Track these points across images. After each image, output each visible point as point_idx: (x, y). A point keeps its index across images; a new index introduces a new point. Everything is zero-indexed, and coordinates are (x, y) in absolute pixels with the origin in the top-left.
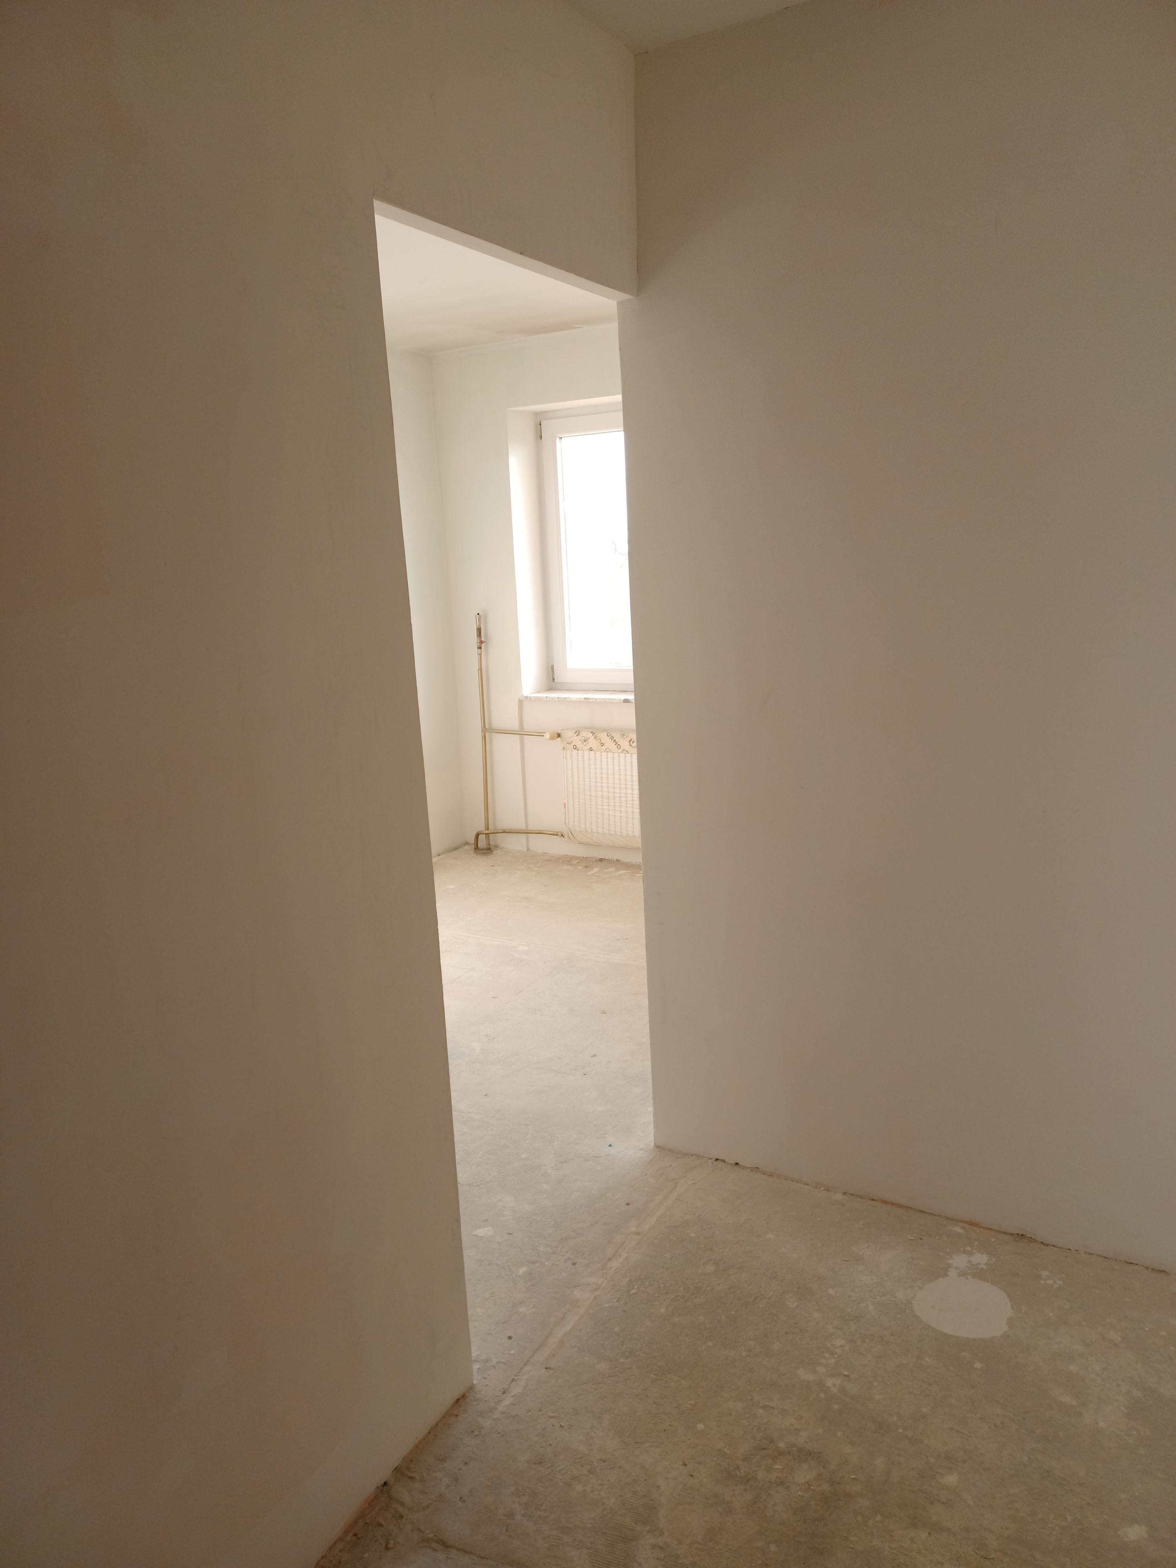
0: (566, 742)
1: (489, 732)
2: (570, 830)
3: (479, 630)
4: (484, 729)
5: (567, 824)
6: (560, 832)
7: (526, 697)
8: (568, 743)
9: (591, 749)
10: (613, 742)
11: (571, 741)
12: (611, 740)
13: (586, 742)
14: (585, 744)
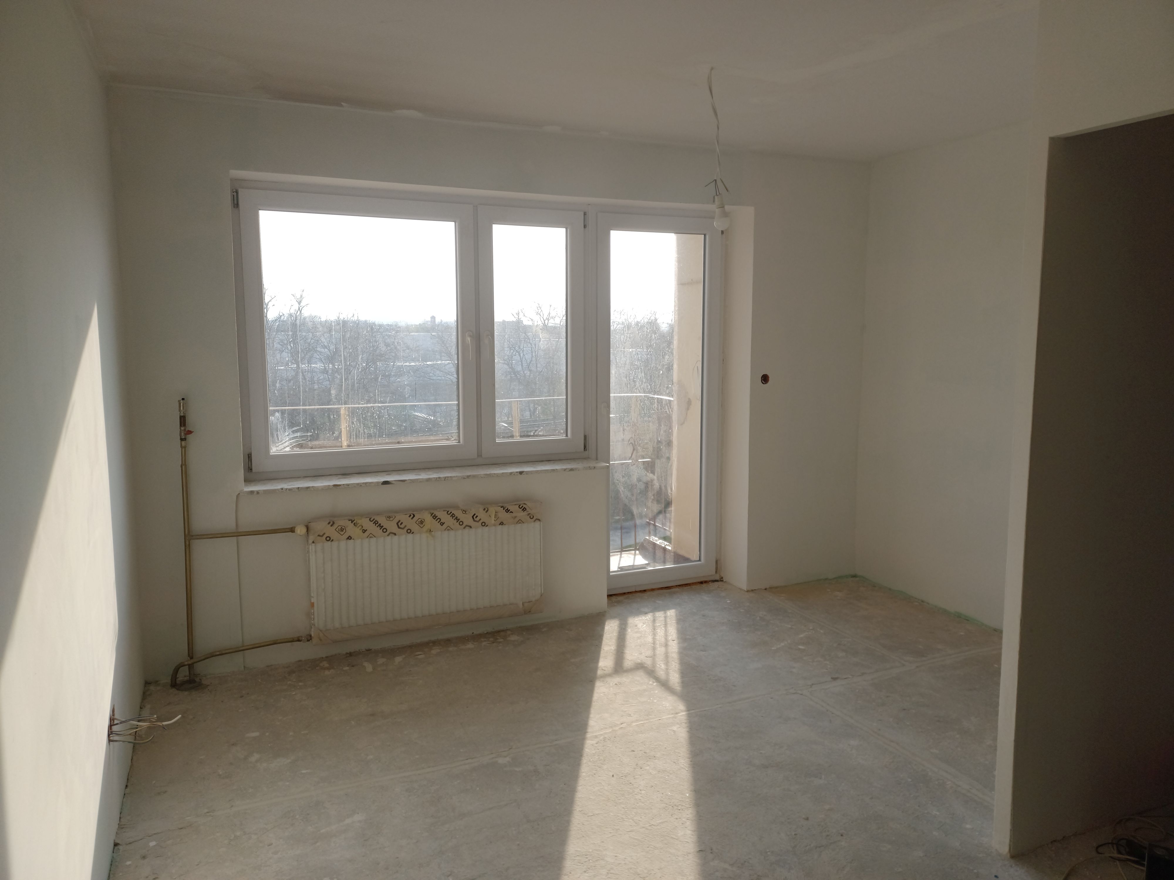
0: (317, 535)
1: (195, 539)
2: (321, 631)
3: (183, 418)
4: (189, 538)
5: (316, 625)
6: (306, 635)
8: (319, 536)
9: (350, 538)
10: (377, 527)
11: (323, 533)
12: (375, 525)
13: (343, 531)
14: (342, 533)
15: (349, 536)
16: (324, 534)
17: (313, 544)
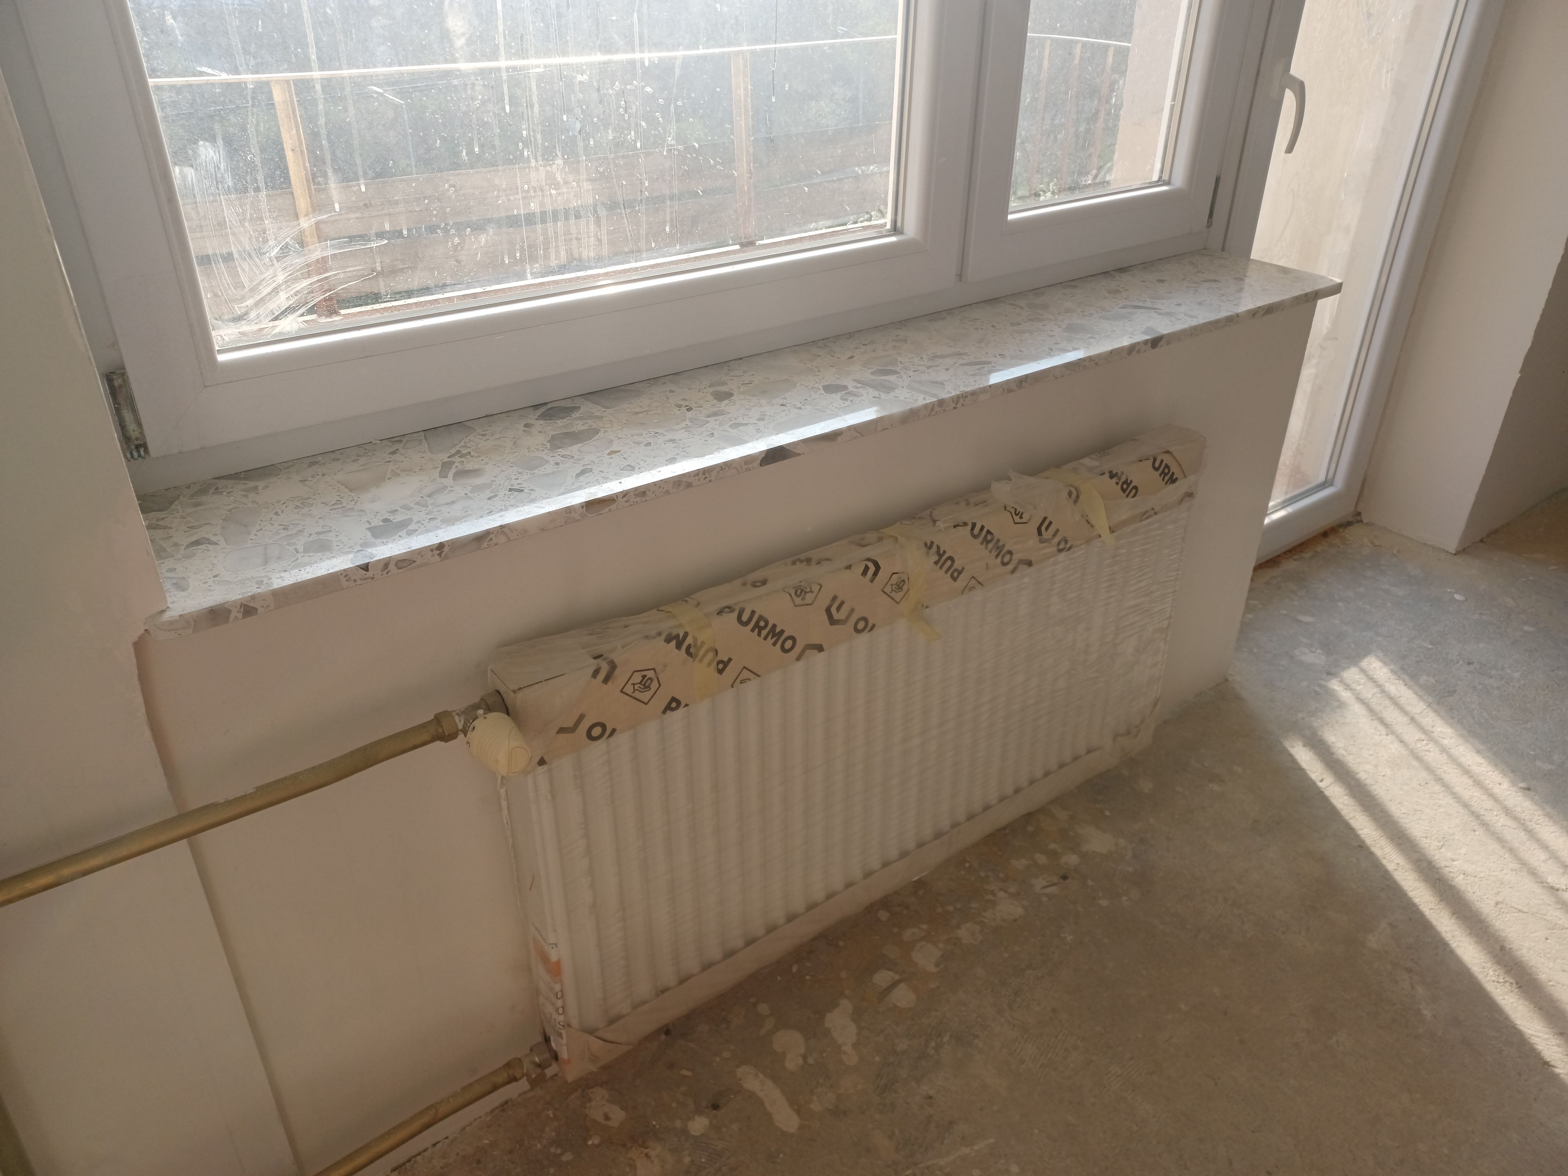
8: (562, 730)
9: (674, 705)
10: (765, 638)
11: (576, 717)
12: (759, 634)
13: (649, 687)
14: (645, 696)
15: (674, 699)
16: (582, 717)
17: (542, 769)
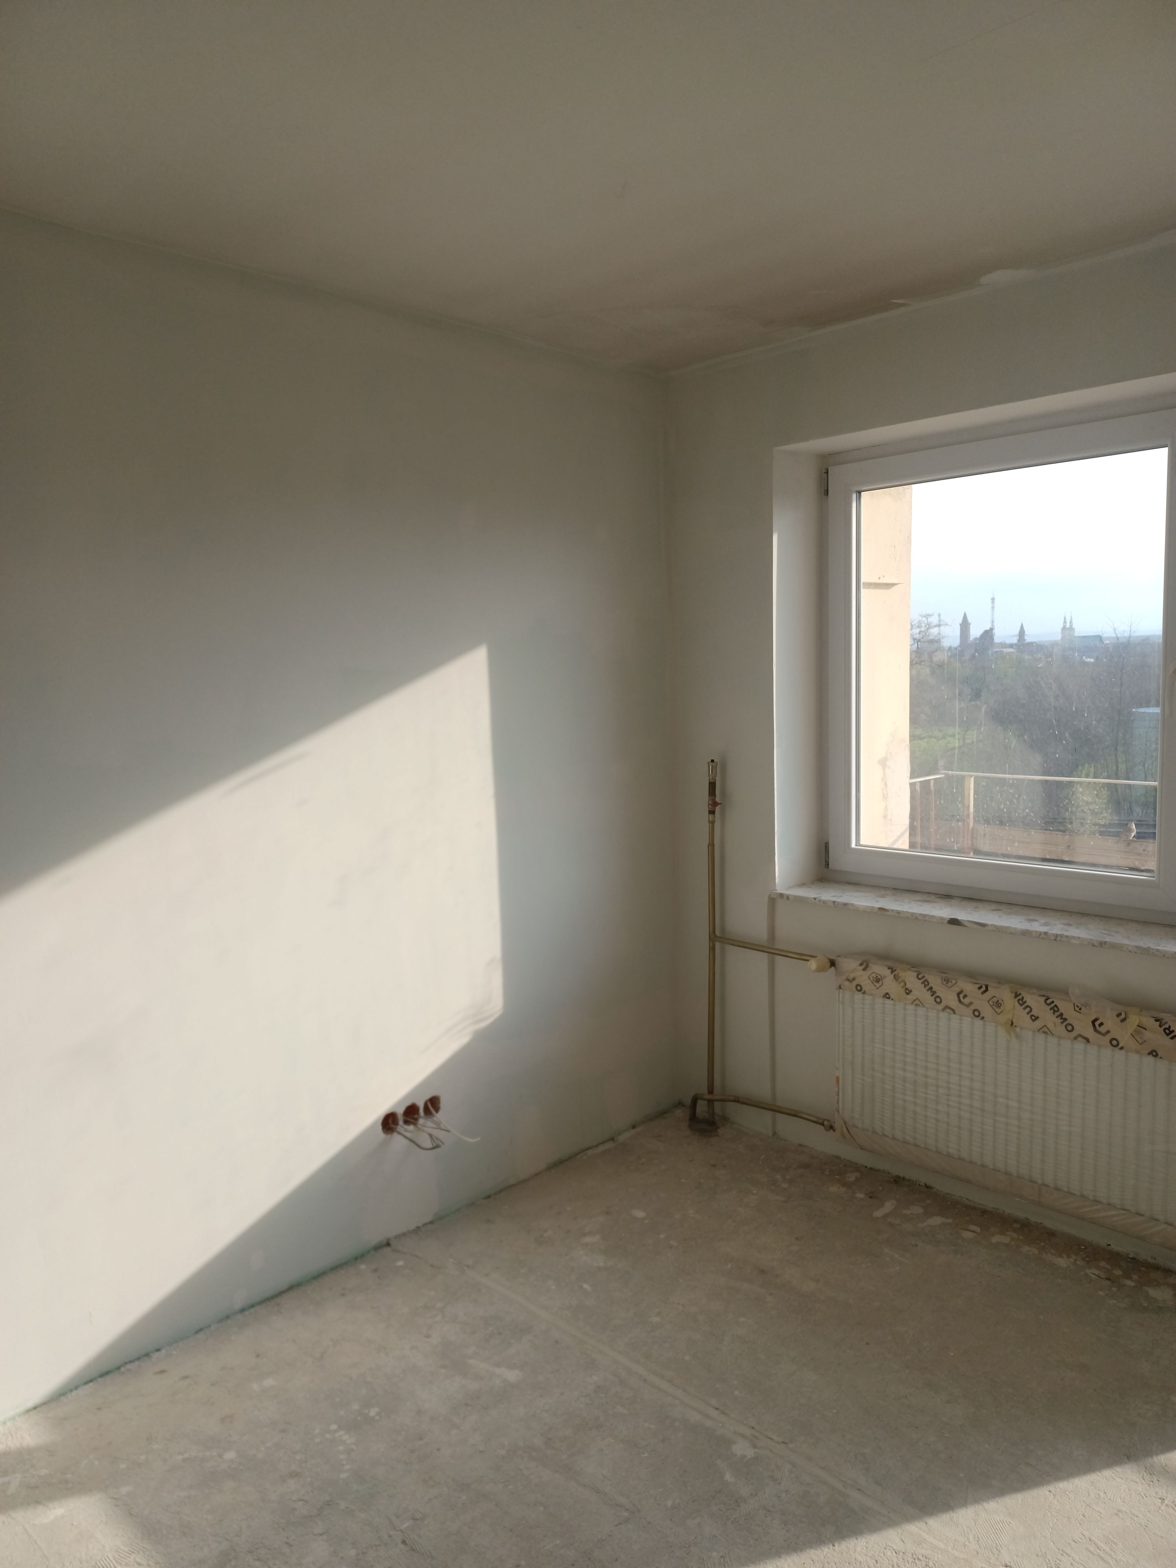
0: (845, 978)
1: (720, 942)
2: (845, 1123)
3: (712, 786)
4: (713, 938)
5: (841, 1111)
6: (829, 1121)
7: (781, 895)
8: (847, 980)
10: (928, 991)
11: (853, 978)
12: (925, 987)
13: (878, 982)
14: (877, 985)
15: (887, 994)
